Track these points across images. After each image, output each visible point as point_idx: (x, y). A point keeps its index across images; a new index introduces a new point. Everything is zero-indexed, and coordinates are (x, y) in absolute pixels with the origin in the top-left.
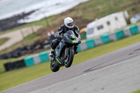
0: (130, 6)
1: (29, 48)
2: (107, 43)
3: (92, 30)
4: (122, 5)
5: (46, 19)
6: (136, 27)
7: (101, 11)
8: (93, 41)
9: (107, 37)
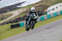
1: (22, 18)
2: (56, 16)
3: (49, 11)
8: (50, 15)
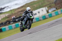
0: (48, 5)
1: (4, 23)
2: (38, 21)
4: (45, 4)
5: (11, 10)
6: (51, 14)
7: (36, 7)
9: (38, 18)
